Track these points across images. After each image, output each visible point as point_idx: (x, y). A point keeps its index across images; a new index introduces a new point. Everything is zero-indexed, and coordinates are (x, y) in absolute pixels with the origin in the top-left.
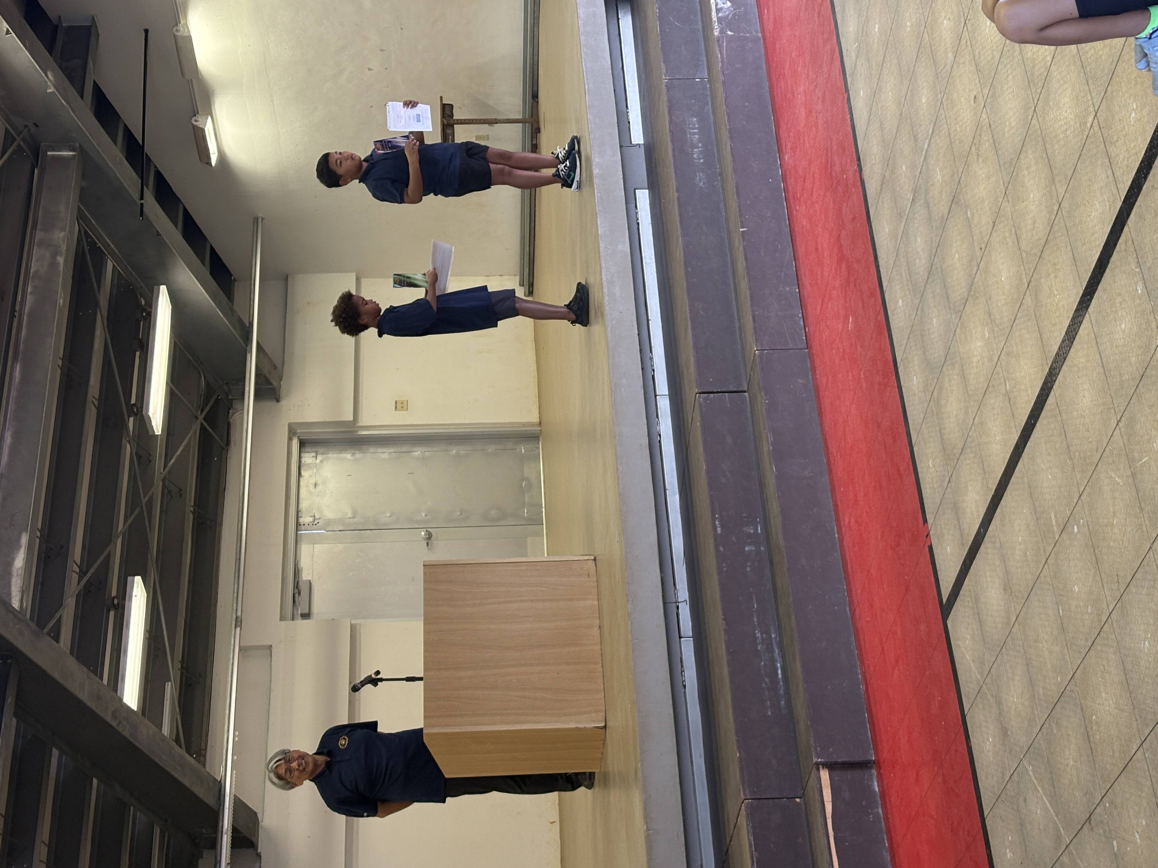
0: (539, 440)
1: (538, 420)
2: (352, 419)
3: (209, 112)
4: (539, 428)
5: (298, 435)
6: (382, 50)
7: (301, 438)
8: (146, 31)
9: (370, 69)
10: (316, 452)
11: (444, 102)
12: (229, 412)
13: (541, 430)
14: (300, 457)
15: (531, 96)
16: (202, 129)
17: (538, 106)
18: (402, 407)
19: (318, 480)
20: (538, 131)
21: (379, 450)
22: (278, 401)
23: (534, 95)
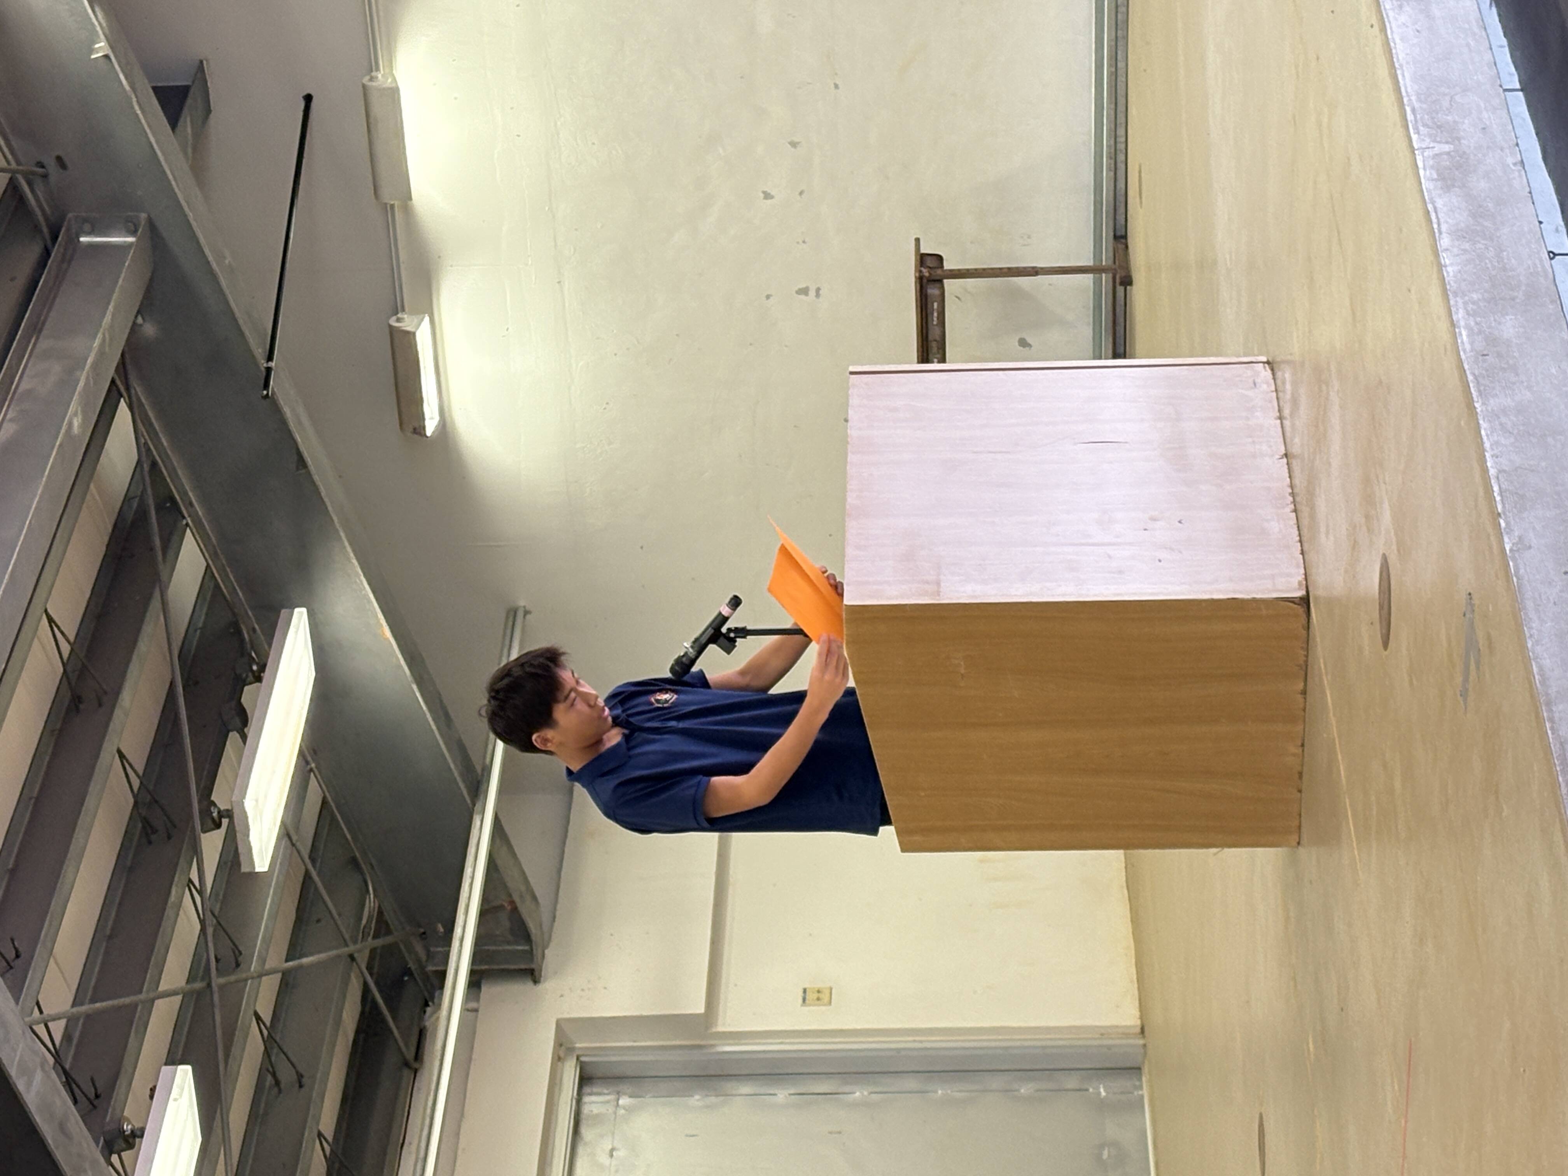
0: (1141, 1074)
1: (1139, 1022)
2: (701, 1009)
3: (427, 307)
4: (1141, 1042)
5: (580, 1053)
6: (794, 145)
7: (583, 1059)
8: (308, 99)
9: (767, 196)
10: (618, 1093)
11: (923, 251)
12: (425, 1012)
13: (1145, 1046)
14: (579, 1101)
15: (1112, 234)
16: (409, 337)
17: (1127, 247)
18: (818, 999)
19: (617, 1144)
20: (1127, 281)
21: (762, 1090)
22: (536, 981)
23: (1118, 234)
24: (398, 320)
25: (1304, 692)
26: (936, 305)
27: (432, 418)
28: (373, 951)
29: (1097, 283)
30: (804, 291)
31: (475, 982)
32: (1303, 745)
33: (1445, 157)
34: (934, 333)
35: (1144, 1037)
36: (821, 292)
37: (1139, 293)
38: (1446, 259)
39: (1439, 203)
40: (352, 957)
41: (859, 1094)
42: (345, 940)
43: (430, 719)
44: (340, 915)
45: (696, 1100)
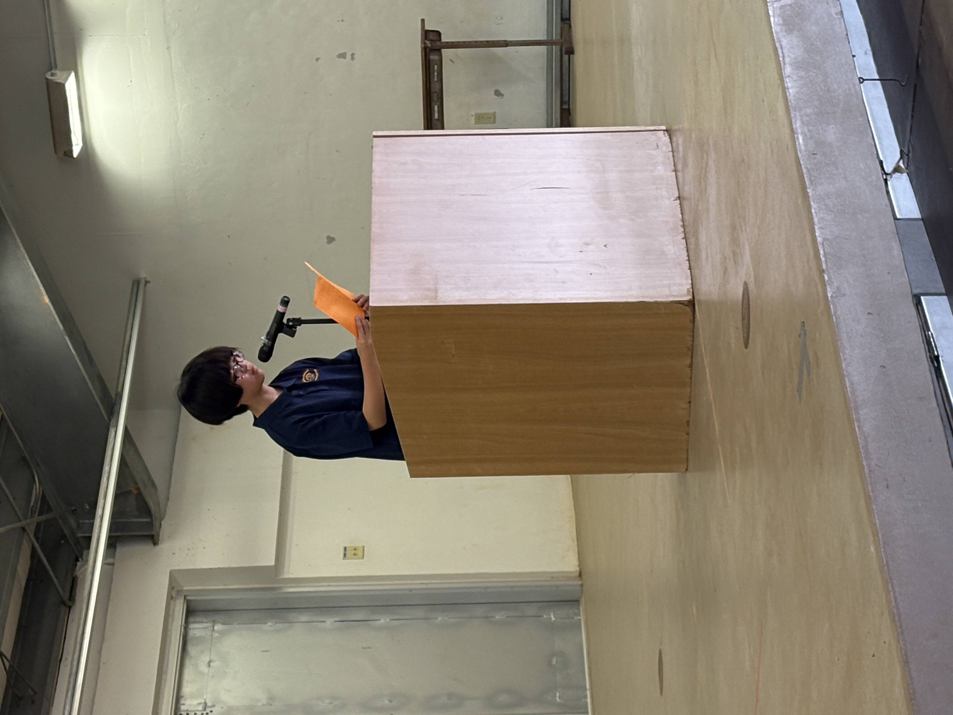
0: (579, 605)
1: (578, 569)
2: (272, 562)
3: (73, 65)
4: (580, 583)
5: (185, 594)
7: (188, 598)
10: (214, 621)
11: (427, 28)
12: (76, 565)
13: (582, 585)
14: (186, 628)
15: (559, 16)
16: (61, 88)
17: (570, 26)
18: (355, 554)
19: (213, 657)
20: (571, 52)
21: (315, 619)
22: (155, 543)
23: (564, 17)
24: (52, 75)
25: (691, 366)
26: (436, 67)
27: (77, 145)
28: (38, 525)
29: (550, 54)
30: (342, 56)
31: (112, 544)
32: (690, 402)
33: (789, 8)
34: (435, 87)
35: (581, 580)
36: (355, 56)
37: (579, 58)
38: (789, 83)
39: (784, 42)
40: (23, 529)
41: (384, 620)
42: (19, 518)
43: (78, 361)
44: (14, 499)
45: (269, 626)
